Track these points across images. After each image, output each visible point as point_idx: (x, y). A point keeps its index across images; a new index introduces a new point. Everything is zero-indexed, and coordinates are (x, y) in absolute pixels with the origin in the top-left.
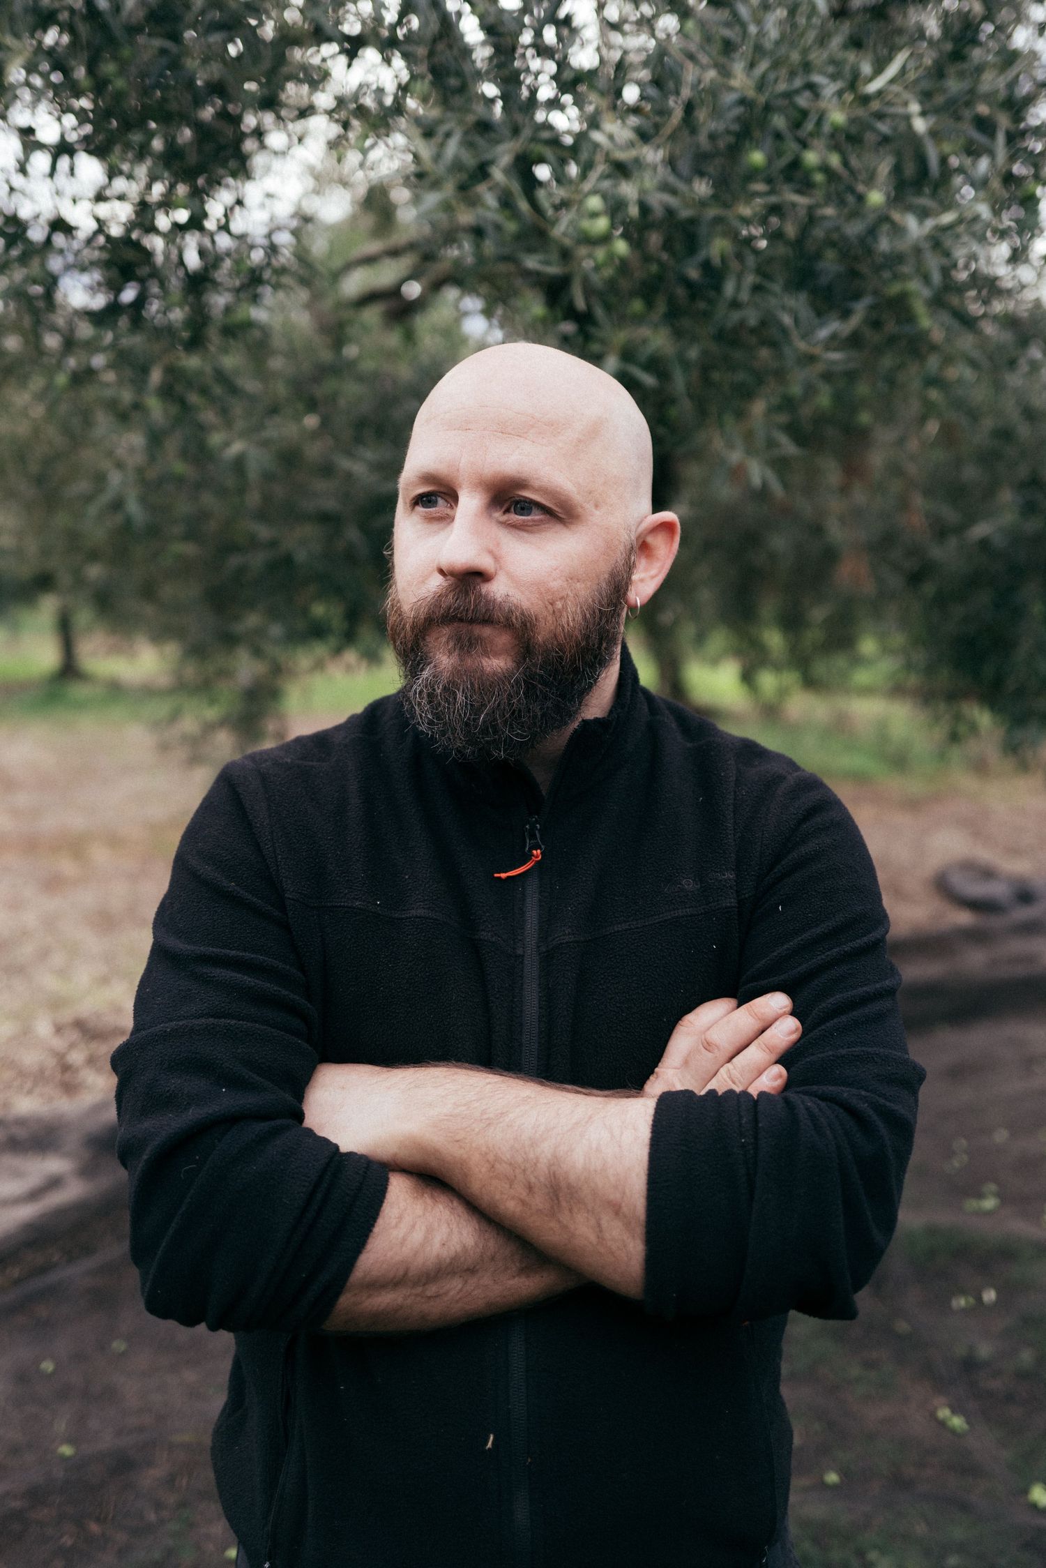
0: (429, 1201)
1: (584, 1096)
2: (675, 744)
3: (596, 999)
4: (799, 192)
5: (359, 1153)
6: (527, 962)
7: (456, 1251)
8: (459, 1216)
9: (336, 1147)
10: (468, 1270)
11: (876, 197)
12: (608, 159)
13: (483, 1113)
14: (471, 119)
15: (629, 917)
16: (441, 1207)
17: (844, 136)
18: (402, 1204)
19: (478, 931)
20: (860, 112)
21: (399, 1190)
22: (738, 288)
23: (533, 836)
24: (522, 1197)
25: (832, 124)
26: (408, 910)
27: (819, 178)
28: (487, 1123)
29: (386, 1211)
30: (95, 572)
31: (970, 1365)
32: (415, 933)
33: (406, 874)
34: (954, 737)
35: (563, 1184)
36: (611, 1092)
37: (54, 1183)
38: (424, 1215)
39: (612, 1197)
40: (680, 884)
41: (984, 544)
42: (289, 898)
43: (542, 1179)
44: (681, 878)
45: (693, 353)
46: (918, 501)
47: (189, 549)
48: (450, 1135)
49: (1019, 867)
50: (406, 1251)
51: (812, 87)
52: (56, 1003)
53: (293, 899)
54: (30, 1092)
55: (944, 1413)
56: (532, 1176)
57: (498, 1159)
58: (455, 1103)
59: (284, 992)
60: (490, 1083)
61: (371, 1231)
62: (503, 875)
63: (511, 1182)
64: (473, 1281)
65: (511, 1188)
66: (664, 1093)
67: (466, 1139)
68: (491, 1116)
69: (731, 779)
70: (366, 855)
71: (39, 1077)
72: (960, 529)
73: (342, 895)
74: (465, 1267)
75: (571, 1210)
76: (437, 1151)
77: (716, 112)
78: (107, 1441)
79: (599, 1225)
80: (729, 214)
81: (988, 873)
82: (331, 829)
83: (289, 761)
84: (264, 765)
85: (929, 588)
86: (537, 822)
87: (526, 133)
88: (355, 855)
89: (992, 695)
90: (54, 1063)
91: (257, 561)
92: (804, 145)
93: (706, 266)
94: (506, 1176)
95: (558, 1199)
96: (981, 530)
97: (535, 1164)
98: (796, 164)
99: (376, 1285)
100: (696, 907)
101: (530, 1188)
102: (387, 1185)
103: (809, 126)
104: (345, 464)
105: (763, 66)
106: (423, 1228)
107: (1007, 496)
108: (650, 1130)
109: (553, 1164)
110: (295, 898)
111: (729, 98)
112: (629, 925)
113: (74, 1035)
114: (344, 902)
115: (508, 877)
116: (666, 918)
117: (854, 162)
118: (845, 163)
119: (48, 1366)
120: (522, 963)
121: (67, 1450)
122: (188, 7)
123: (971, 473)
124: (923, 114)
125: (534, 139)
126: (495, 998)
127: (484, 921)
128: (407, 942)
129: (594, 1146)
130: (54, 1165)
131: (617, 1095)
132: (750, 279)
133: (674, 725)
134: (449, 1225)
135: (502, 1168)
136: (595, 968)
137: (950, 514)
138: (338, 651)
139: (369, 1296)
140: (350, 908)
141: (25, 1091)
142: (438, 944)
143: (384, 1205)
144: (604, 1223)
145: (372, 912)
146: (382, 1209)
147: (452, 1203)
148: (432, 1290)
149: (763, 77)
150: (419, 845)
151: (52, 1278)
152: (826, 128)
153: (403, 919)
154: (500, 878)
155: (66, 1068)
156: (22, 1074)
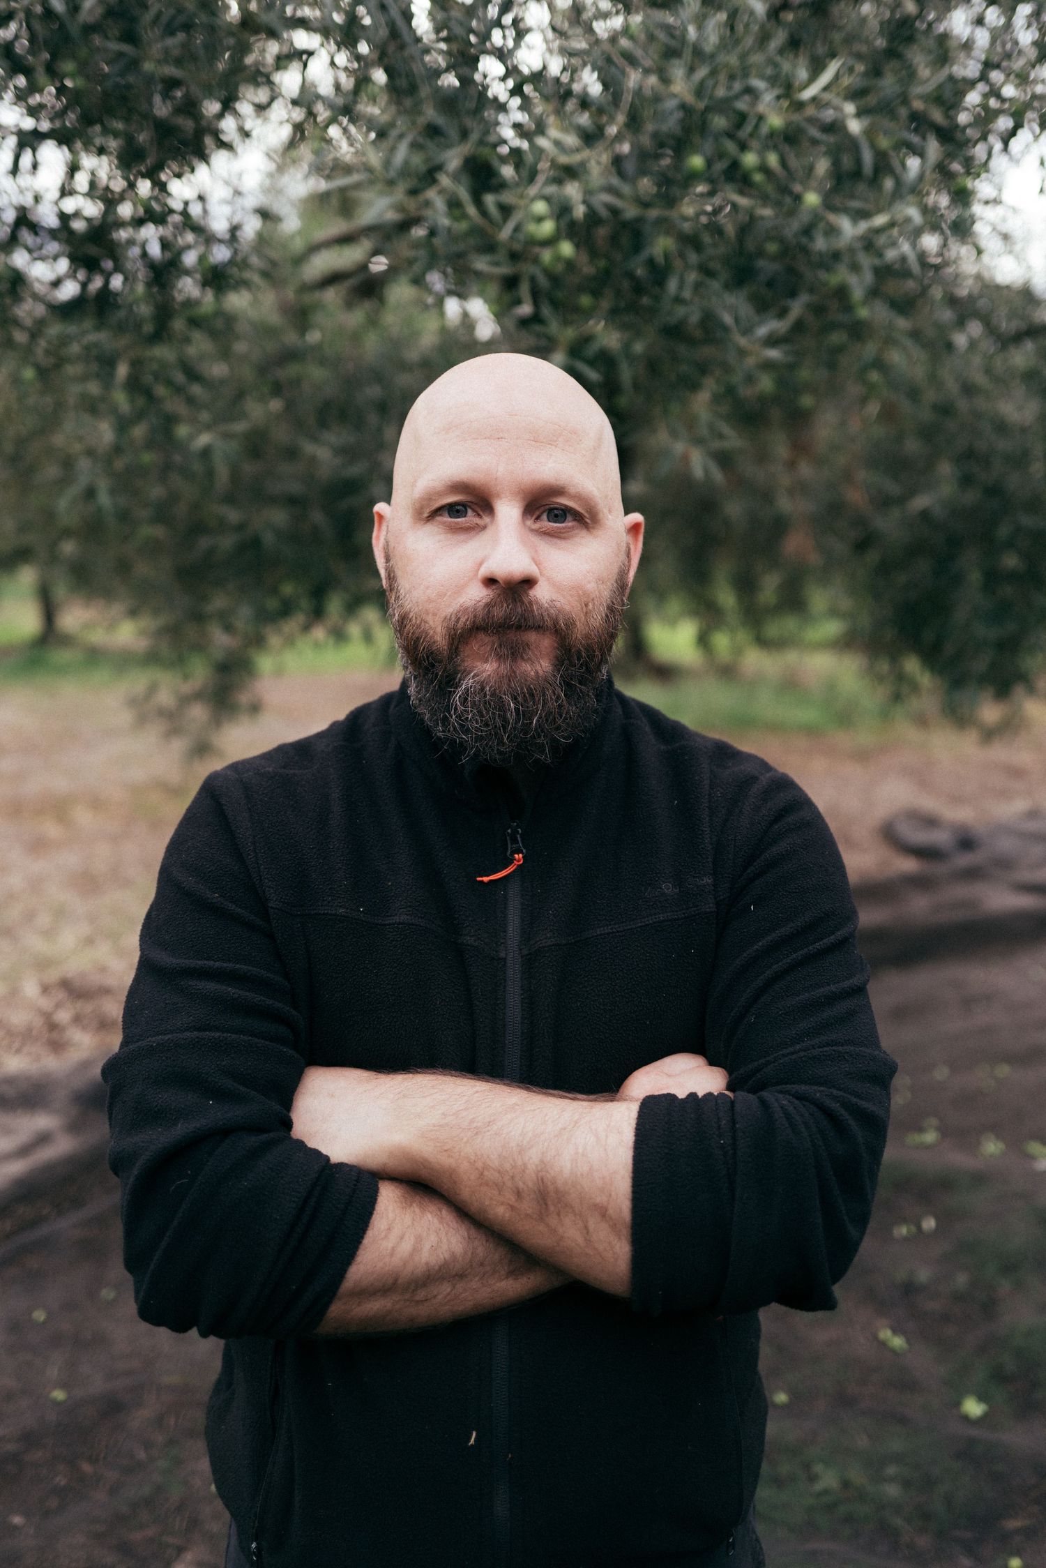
0: (417, 1210)
1: (569, 1101)
2: (650, 748)
3: (579, 1001)
4: (741, 193)
5: (349, 1163)
6: (509, 965)
7: (445, 1259)
8: (449, 1225)
9: (327, 1158)
10: (456, 1275)
11: (812, 199)
12: (554, 163)
13: (472, 1121)
14: (422, 121)
15: (612, 920)
16: (429, 1216)
17: (782, 137)
18: (391, 1215)
19: (461, 935)
20: (796, 117)
21: (388, 1198)
22: (681, 286)
23: (514, 841)
24: (511, 1203)
25: (770, 126)
26: (391, 916)
27: (758, 178)
28: (475, 1132)
29: (376, 1223)
30: (68, 548)
31: (909, 1289)
32: (399, 939)
33: (389, 881)
34: (897, 698)
35: (551, 1188)
36: (595, 1096)
37: (43, 1139)
38: (413, 1224)
39: (598, 1200)
40: (661, 888)
41: (925, 515)
42: (272, 907)
43: (530, 1184)
44: (662, 883)
45: (638, 348)
46: (862, 475)
47: (159, 531)
48: (439, 1145)
49: (961, 814)
50: (396, 1261)
51: (749, 91)
52: (43, 964)
53: (277, 908)
54: (18, 1051)
55: (886, 1334)
56: (520, 1183)
57: (486, 1167)
58: (443, 1114)
59: (270, 1002)
60: (477, 1092)
61: (360, 1243)
62: (486, 879)
63: (499, 1187)
64: (460, 1286)
65: (500, 1194)
66: (646, 1097)
67: (455, 1147)
68: (479, 1124)
69: (705, 782)
70: (348, 863)
71: (27, 1036)
72: (901, 500)
73: (326, 902)
74: (454, 1273)
75: (558, 1215)
76: (426, 1160)
77: (658, 116)
78: (97, 1385)
79: (586, 1227)
80: (673, 214)
81: (931, 822)
82: (314, 837)
83: (271, 769)
84: (246, 775)
85: (873, 557)
86: (518, 826)
87: (474, 137)
88: (338, 863)
89: (932, 656)
90: (41, 1023)
91: (227, 542)
92: (743, 147)
93: (651, 262)
94: (494, 1183)
95: (546, 1204)
96: (921, 502)
97: (524, 1171)
98: (735, 165)
99: (365, 1292)
100: (677, 911)
101: (518, 1194)
102: (377, 1196)
103: (748, 128)
104: (309, 448)
105: (702, 72)
106: (412, 1238)
107: (945, 469)
108: (634, 1134)
109: (541, 1170)
110: (278, 907)
111: (671, 104)
112: (612, 929)
113: (61, 995)
114: (328, 910)
115: (491, 881)
116: (647, 923)
117: (793, 162)
118: (783, 162)
119: (40, 1315)
120: (504, 965)
121: (59, 1395)
122: (145, 7)
123: (912, 446)
124: (859, 115)
125: (481, 142)
126: (479, 1001)
127: (467, 926)
128: (391, 948)
129: (580, 1151)
130: (43, 1121)
131: (603, 1099)
132: (692, 277)
133: (647, 729)
134: (438, 1234)
135: (491, 1175)
136: (579, 970)
137: (893, 488)
138: (306, 628)
139: (359, 1304)
140: (334, 915)
141: (14, 1049)
142: (422, 950)
143: (374, 1216)
144: (591, 1226)
145: (355, 919)
146: (371, 1221)
147: (441, 1211)
148: (421, 1295)
149: (702, 83)
150: (402, 851)
151: (43, 1231)
152: (764, 130)
153: (385, 925)
154: (482, 881)
155: (53, 1026)
156: (10, 1033)
